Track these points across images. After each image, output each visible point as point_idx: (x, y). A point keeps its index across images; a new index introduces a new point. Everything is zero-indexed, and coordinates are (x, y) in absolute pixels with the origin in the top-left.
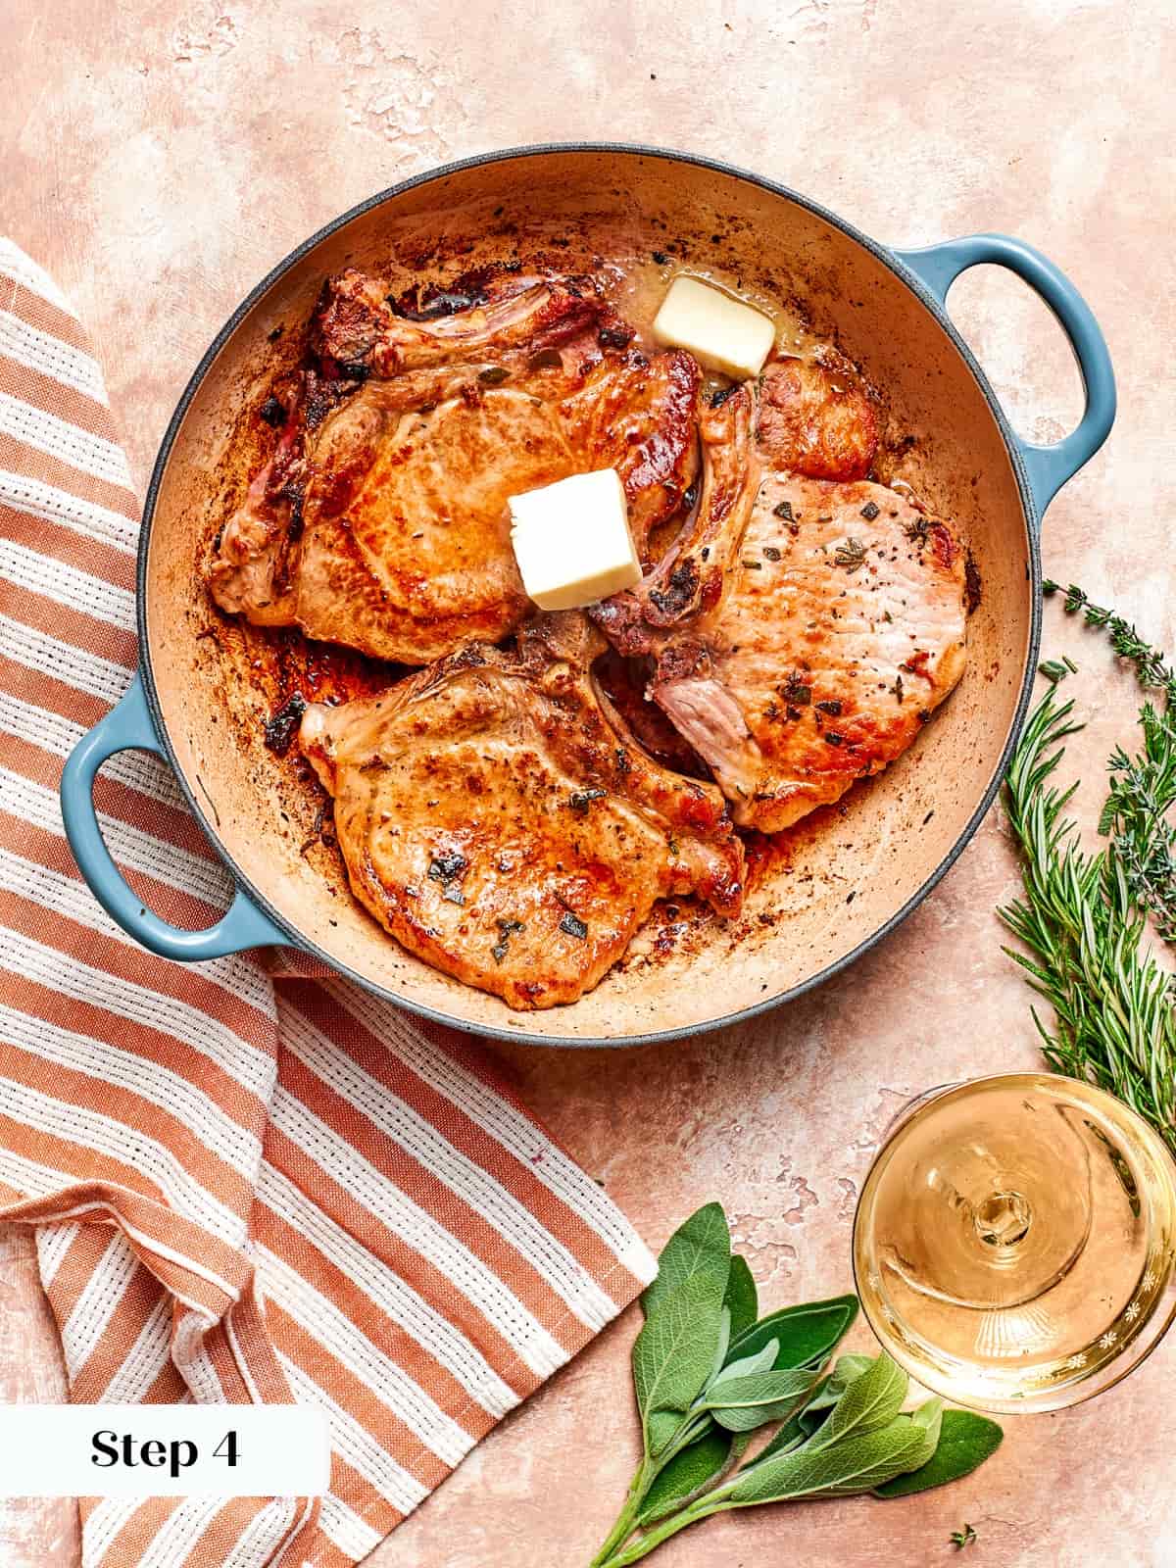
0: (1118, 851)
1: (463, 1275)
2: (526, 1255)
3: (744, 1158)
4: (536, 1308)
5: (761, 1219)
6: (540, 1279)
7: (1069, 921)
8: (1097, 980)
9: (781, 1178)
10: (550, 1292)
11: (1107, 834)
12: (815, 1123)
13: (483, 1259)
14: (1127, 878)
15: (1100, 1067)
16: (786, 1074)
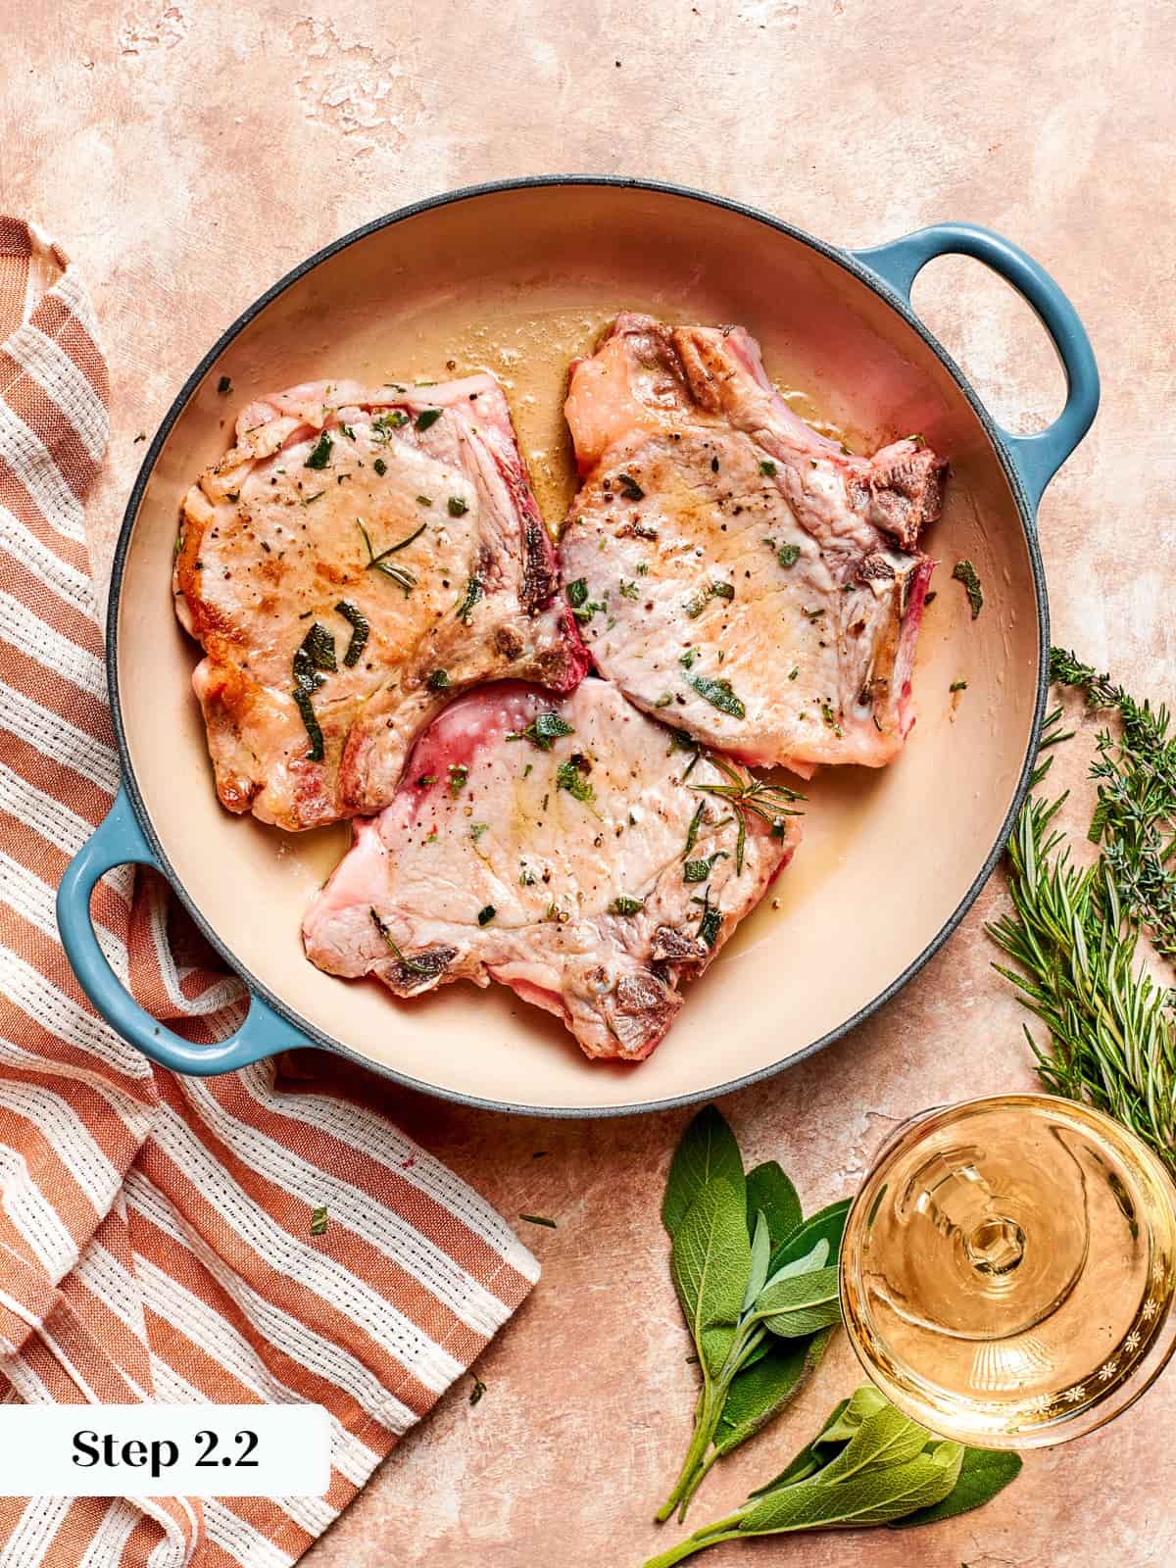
0: (1108, 862)
7: (1060, 937)
8: (1090, 997)
11: (1097, 845)
12: (800, 1149)
14: (1118, 891)
15: (1096, 1087)
16: (771, 1098)
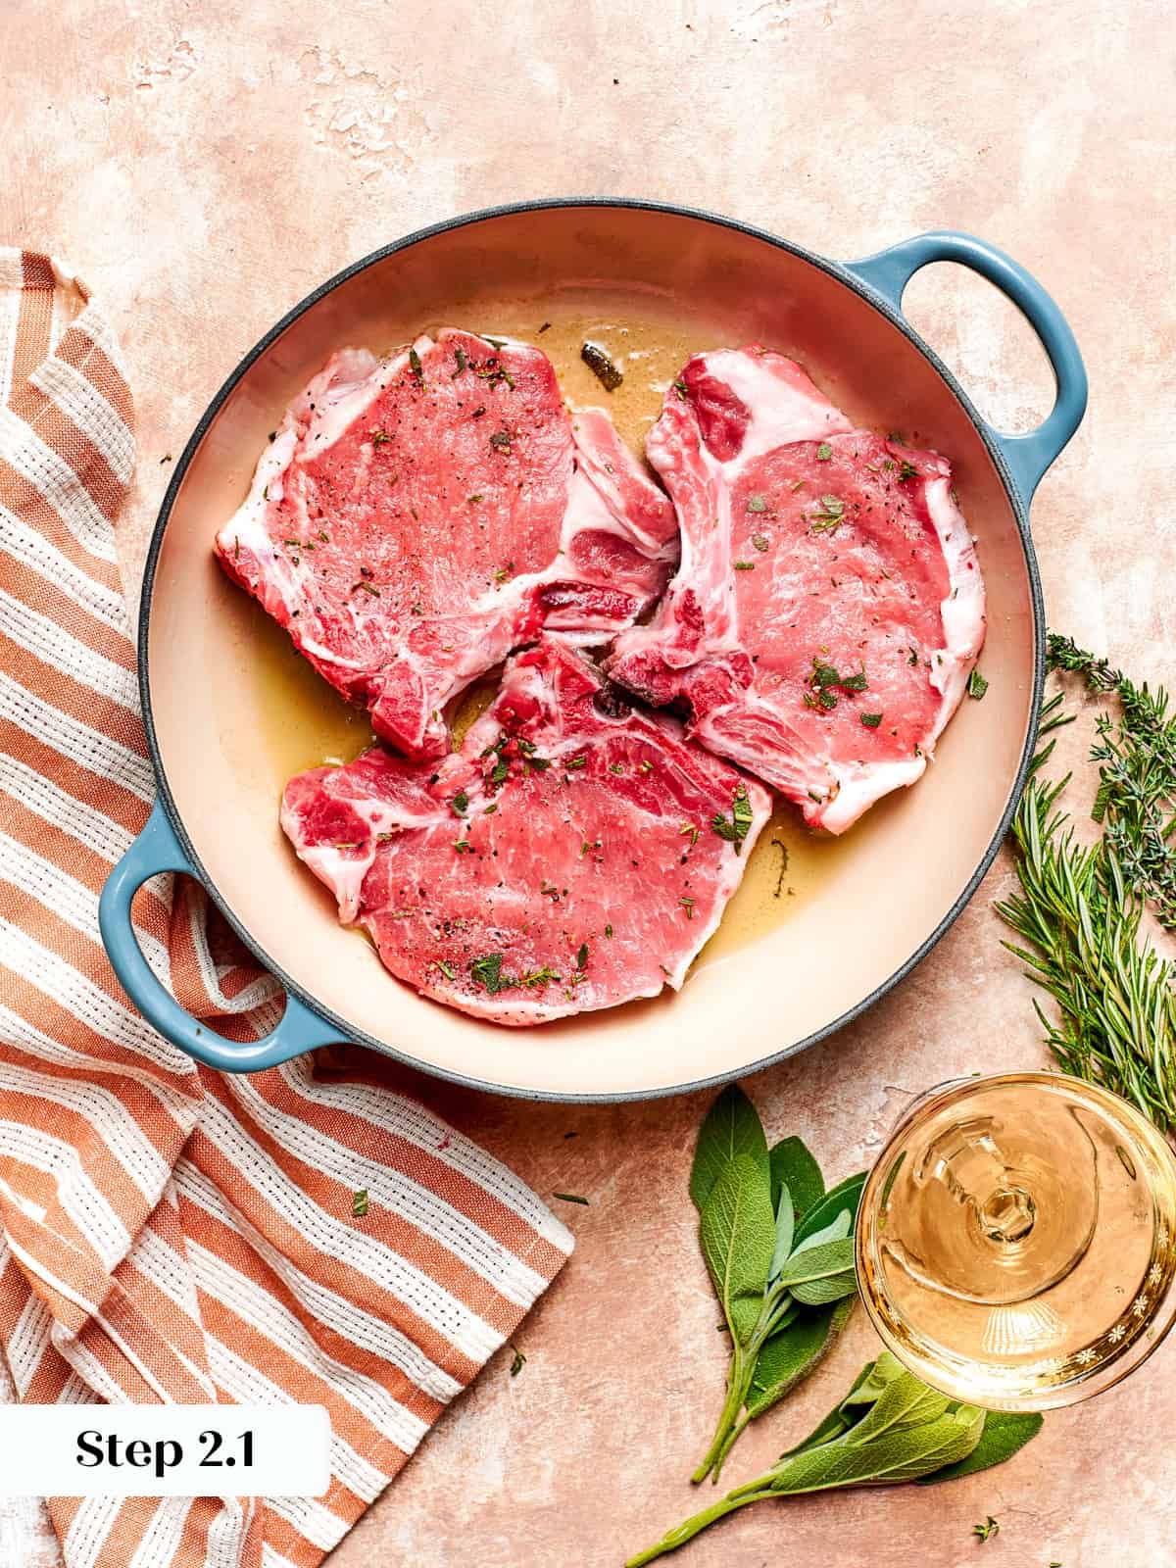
0: (1110, 840)
1: (385, 1274)
2: (446, 1244)
4: (463, 1295)
6: (463, 1266)
7: (1065, 913)
8: (1096, 971)
10: (476, 1278)
11: (1101, 823)
12: (821, 1124)
13: (404, 1254)
14: (1122, 868)
15: (1104, 1057)
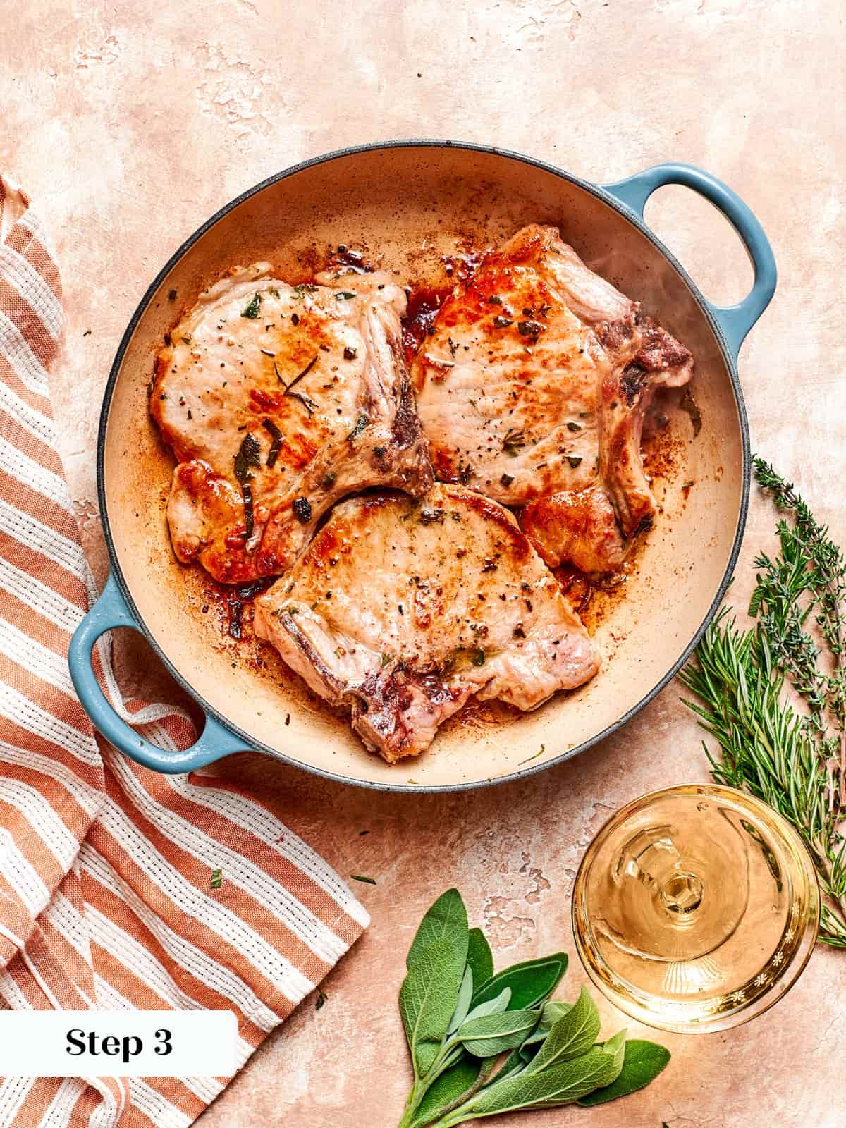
0: (763, 627)
3: (496, 855)
5: (509, 900)
7: (728, 679)
8: (750, 721)
9: (523, 870)
11: (755, 616)
12: (547, 829)
14: (770, 648)
15: (754, 785)
16: (526, 793)
